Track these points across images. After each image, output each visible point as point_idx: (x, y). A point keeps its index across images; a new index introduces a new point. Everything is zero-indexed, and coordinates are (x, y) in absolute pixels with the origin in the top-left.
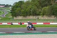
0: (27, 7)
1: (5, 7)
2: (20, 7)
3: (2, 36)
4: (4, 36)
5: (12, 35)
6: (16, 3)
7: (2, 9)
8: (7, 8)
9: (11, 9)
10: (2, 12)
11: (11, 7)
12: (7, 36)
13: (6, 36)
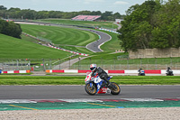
0: (171, 21)
1: (101, 18)
2: (148, 19)
3: (93, 110)
4: (99, 110)
5: (123, 109)
6: (135, 7)
7: (93, 25)
8: (107, 23)
9: (120, 27)
10: (92, 37)
11: (118, 20)
12: (108, 110)
13: (103, 110)
